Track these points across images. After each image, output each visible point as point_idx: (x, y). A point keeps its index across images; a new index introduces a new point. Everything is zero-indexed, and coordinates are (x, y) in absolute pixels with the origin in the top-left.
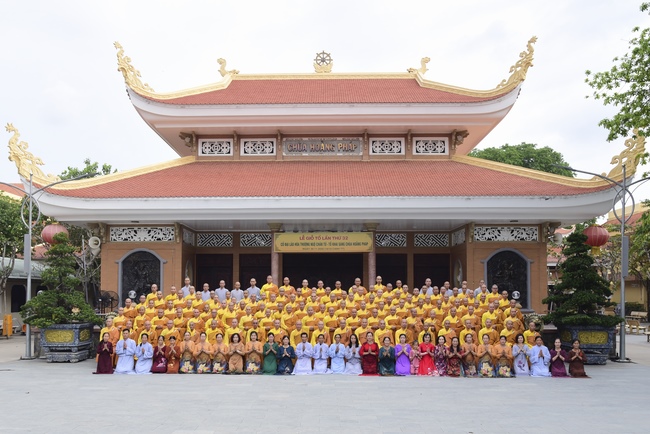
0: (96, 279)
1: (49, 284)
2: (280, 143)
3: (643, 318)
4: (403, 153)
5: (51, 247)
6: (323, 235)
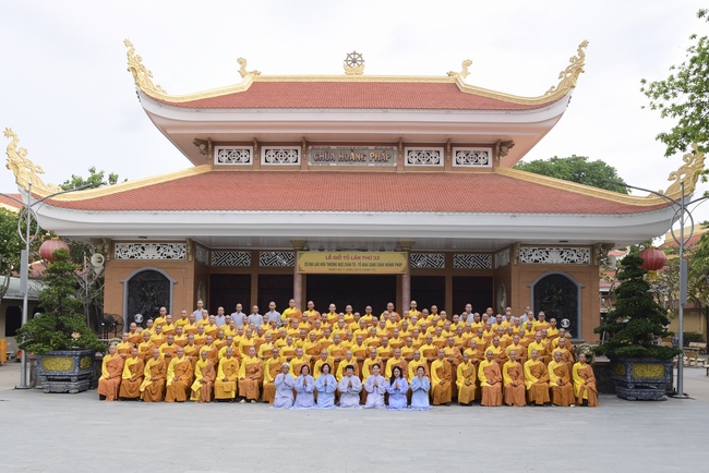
0: (99, 300)
1: (47, 305)
2: (305, 152)
3: (701, 349)
4: (442, 164)
5: (50, 265)
6: (352, 254)
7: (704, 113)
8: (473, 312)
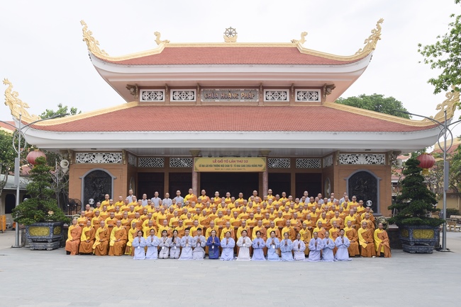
0: (65, 190)
1: (32, 193)
2: (199, 93)
3: (458, 220)
4: (288, 100)
5: (33, 167)
6: (230, 159)
7: (459, 66)
8: (309, 196)
